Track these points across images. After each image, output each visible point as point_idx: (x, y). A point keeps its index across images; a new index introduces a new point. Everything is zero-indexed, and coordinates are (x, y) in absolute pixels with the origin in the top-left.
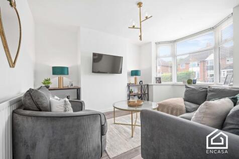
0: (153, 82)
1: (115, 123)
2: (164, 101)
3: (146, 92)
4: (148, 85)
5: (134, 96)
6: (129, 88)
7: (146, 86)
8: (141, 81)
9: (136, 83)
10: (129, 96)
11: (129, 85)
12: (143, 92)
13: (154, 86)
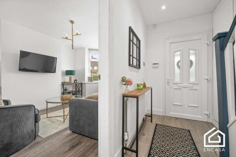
0: (86, 80)
1: (47, 117)
2: (93, 94)
3: (80, 90)
4: (81, 84)
5: (69, 93)
6: (63, 86)
7: (80, 84)
8: (75, 80)
9: (70, 82)
10: (63, 93)
11: (63, 84)
12: (77, 89)
13: (87, 84)
